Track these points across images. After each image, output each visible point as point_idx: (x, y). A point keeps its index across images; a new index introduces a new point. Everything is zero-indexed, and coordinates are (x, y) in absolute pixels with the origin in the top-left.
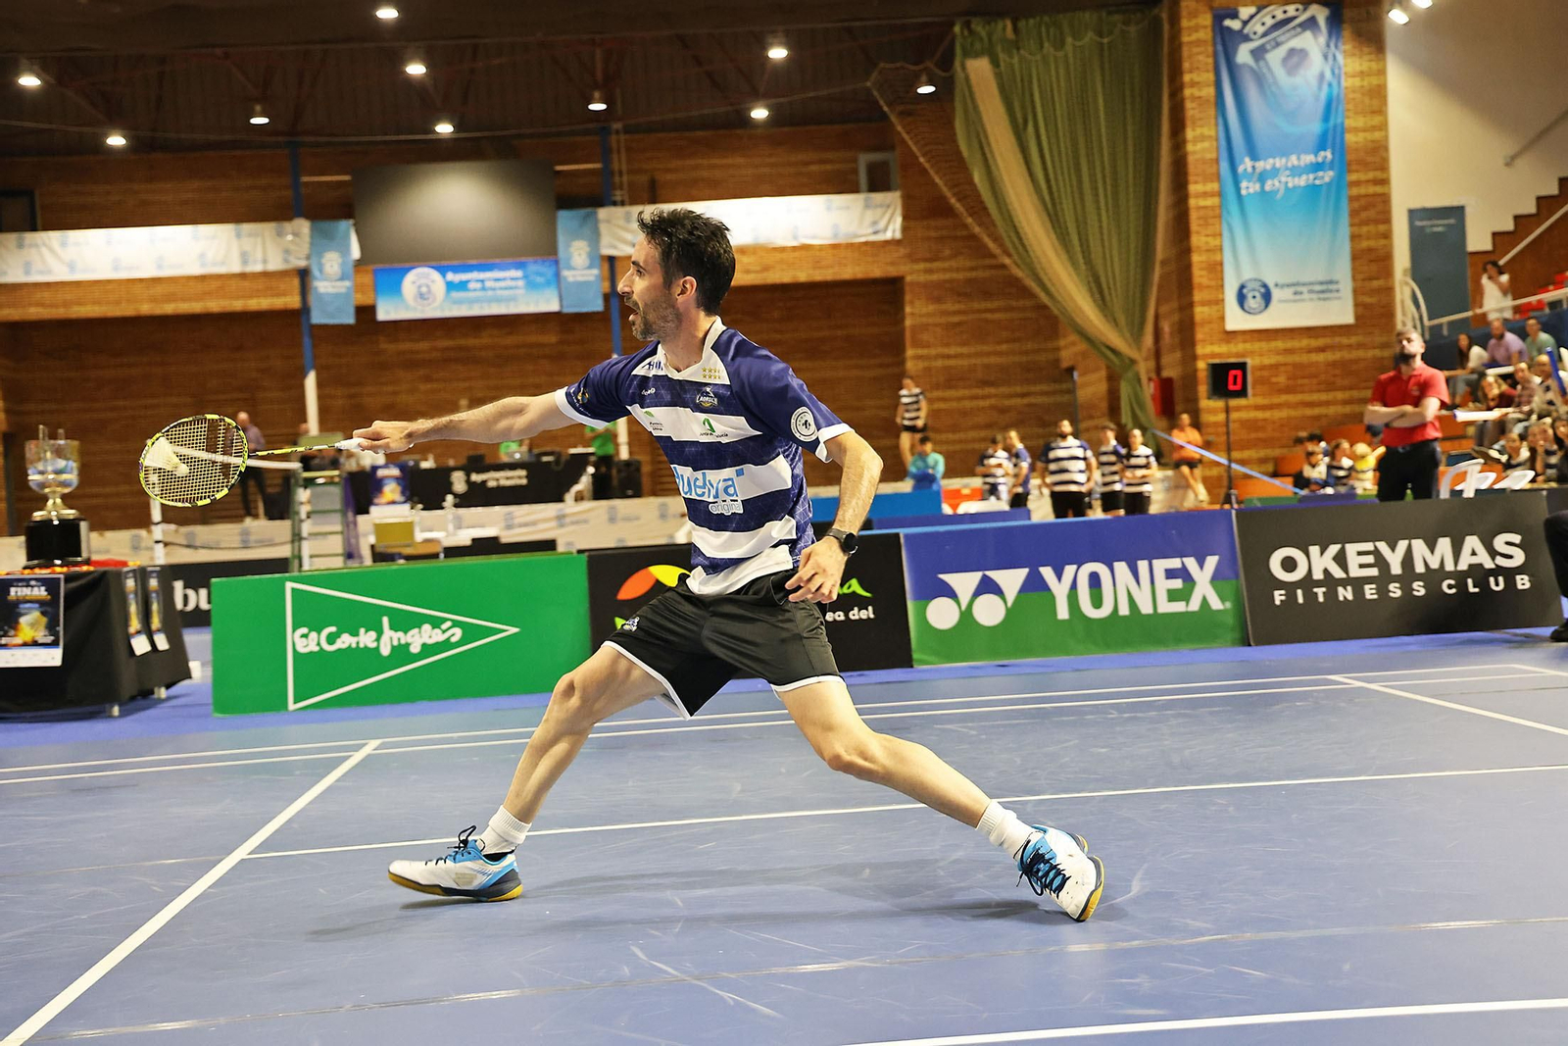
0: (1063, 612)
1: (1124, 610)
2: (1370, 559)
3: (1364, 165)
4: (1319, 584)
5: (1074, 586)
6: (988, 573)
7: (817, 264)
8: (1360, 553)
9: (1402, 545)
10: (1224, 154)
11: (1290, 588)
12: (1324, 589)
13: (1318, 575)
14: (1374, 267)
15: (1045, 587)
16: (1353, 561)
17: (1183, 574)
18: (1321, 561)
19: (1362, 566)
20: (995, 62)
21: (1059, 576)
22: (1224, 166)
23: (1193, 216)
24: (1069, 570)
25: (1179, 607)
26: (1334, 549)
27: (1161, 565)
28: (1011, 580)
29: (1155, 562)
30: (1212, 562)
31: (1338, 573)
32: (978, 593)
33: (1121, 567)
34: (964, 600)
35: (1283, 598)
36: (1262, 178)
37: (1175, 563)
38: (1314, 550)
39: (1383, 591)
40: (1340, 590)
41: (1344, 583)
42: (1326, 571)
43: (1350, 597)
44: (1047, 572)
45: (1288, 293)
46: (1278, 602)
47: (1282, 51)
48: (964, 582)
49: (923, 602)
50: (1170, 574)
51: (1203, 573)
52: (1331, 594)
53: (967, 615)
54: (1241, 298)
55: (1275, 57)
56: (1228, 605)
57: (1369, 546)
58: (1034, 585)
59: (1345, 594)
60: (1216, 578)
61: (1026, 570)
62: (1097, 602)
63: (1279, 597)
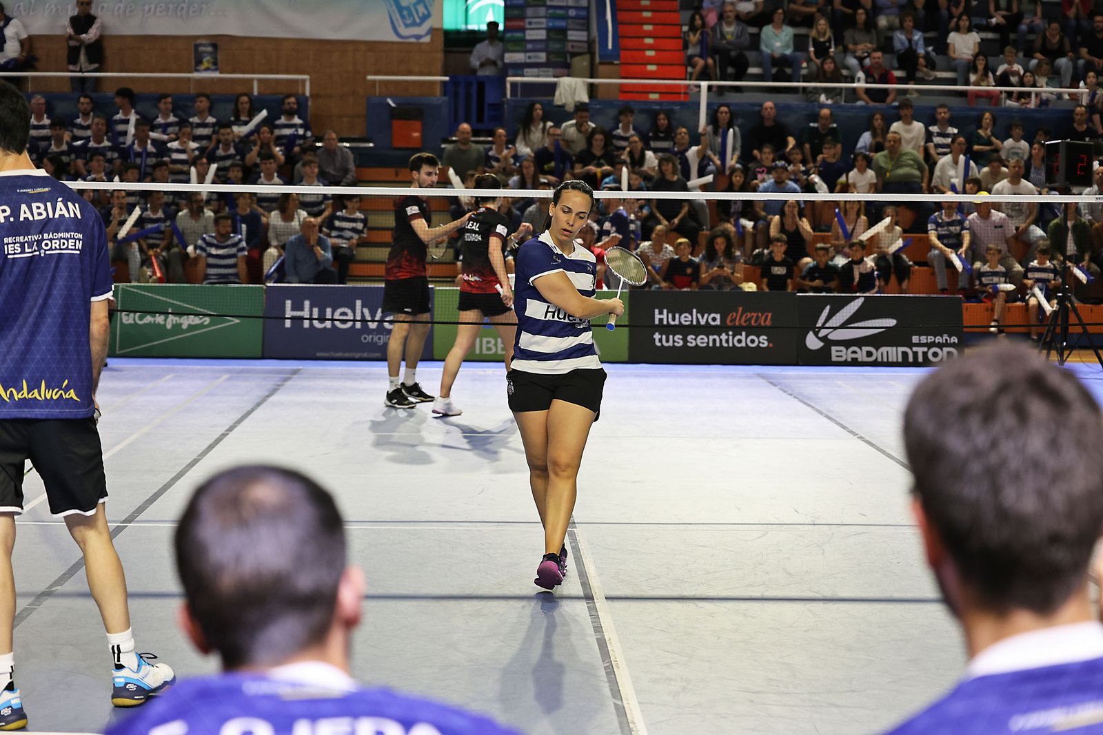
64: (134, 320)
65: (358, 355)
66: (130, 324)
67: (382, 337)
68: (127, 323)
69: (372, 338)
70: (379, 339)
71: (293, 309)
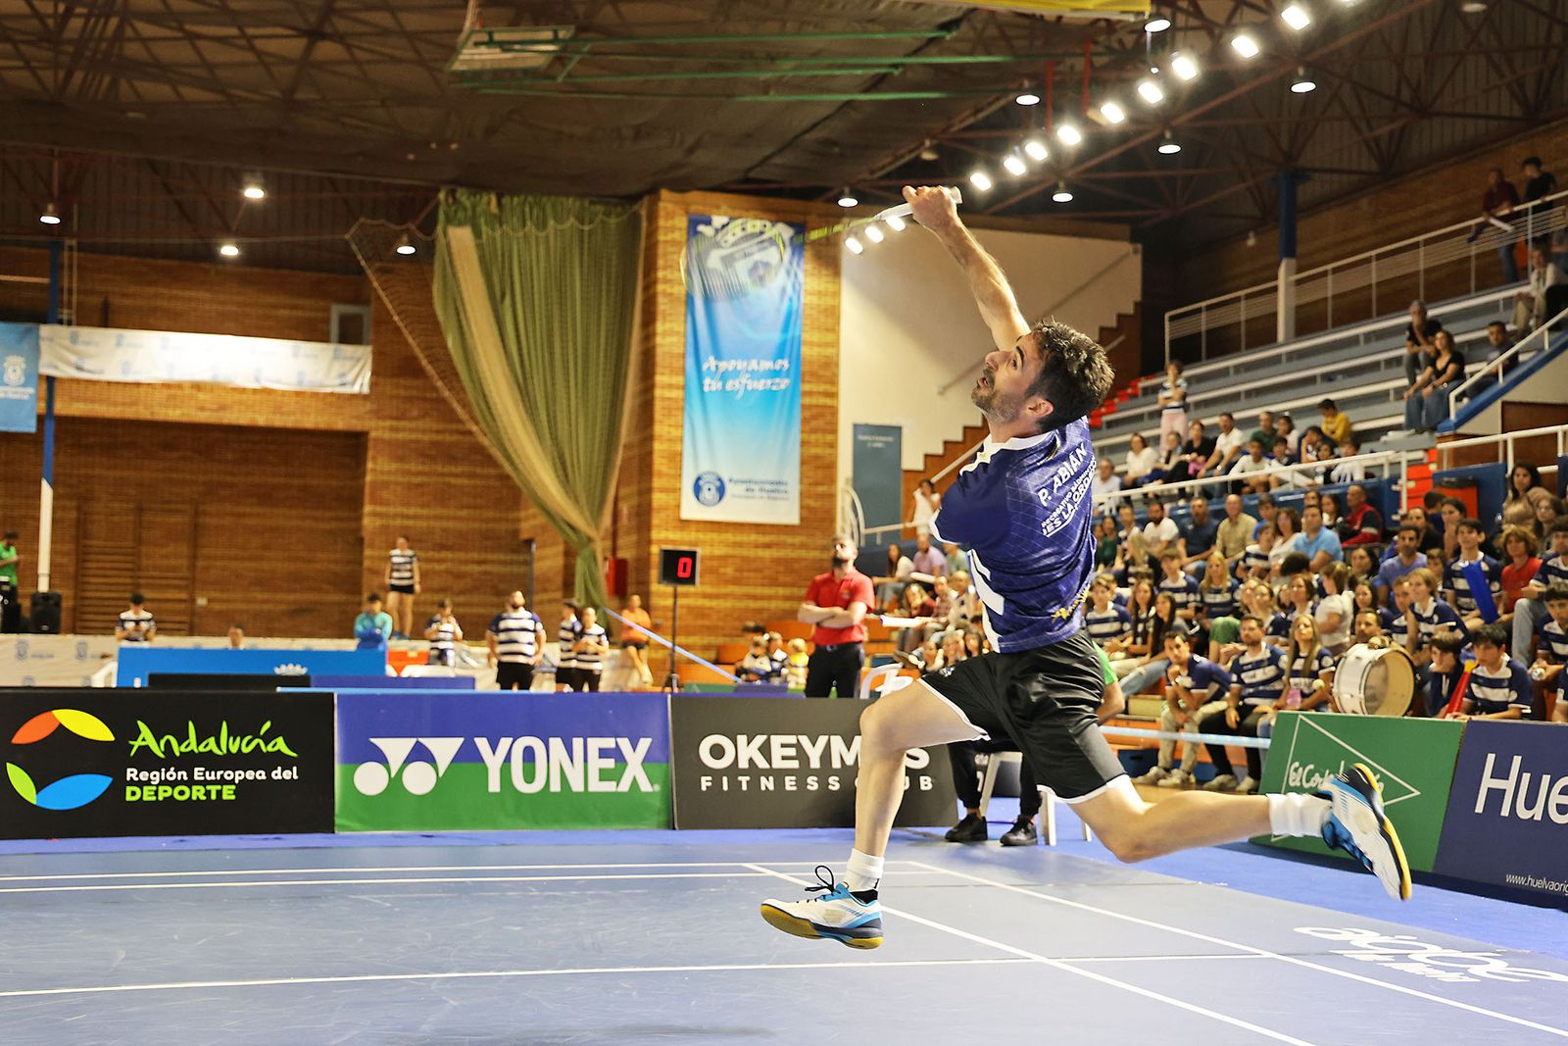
0: (494, 786)
1: (555, 787)
2: (792, 752)
3: (816, 377)
4: (744, 773)
5: (508, 759)
6: (421, 740)
7: (278, 409)
8: (783, 746)
9: (822, 740)
10: (690, 349)
11: (716, 774)
12: (748, 778)
13: (743, 764)
14: (820, 473)
15: (478, 758)
16: (777, 752)
17: (616, 754)
18: (747, 751)
19: (784, 758)
20: (477, 234)
21: (494, 748)
22: (690, 362)
23: (658, 406)
24: (505, 743)
25: (609, 787)
26: (760, 740)
27: (595, 744)
28: (445, 748)
29: (589, 740)
30: (645, 744)
31: (762, 763)
32: (409, 760)
33: (556, 743)
34: (395, 765)
35: (710, 784)
36: (724, 377)
37: (609, 743)
38: (742, 739)
39: (801, 783)
40: (763, 779)
41: (767, 773)
42: (751, 760)
43: (771, 787)
44: (482, 744)
45: (741, 489)
46: (704, 788)
47: (748, 262)
48: (396, 748)
49: (352, 766)
50: (604, 753)
51: (635, 755)
52: (754, 784)
53: (396, 783)
54: (697, 489)
55: (742, 267)
56: (657, 788)
57: (792, 739)
58: (468, 755)
59: (768, 784)
60: (647, 760)
61: (462, 740)
62: (529, 777)
63: (705, 782)
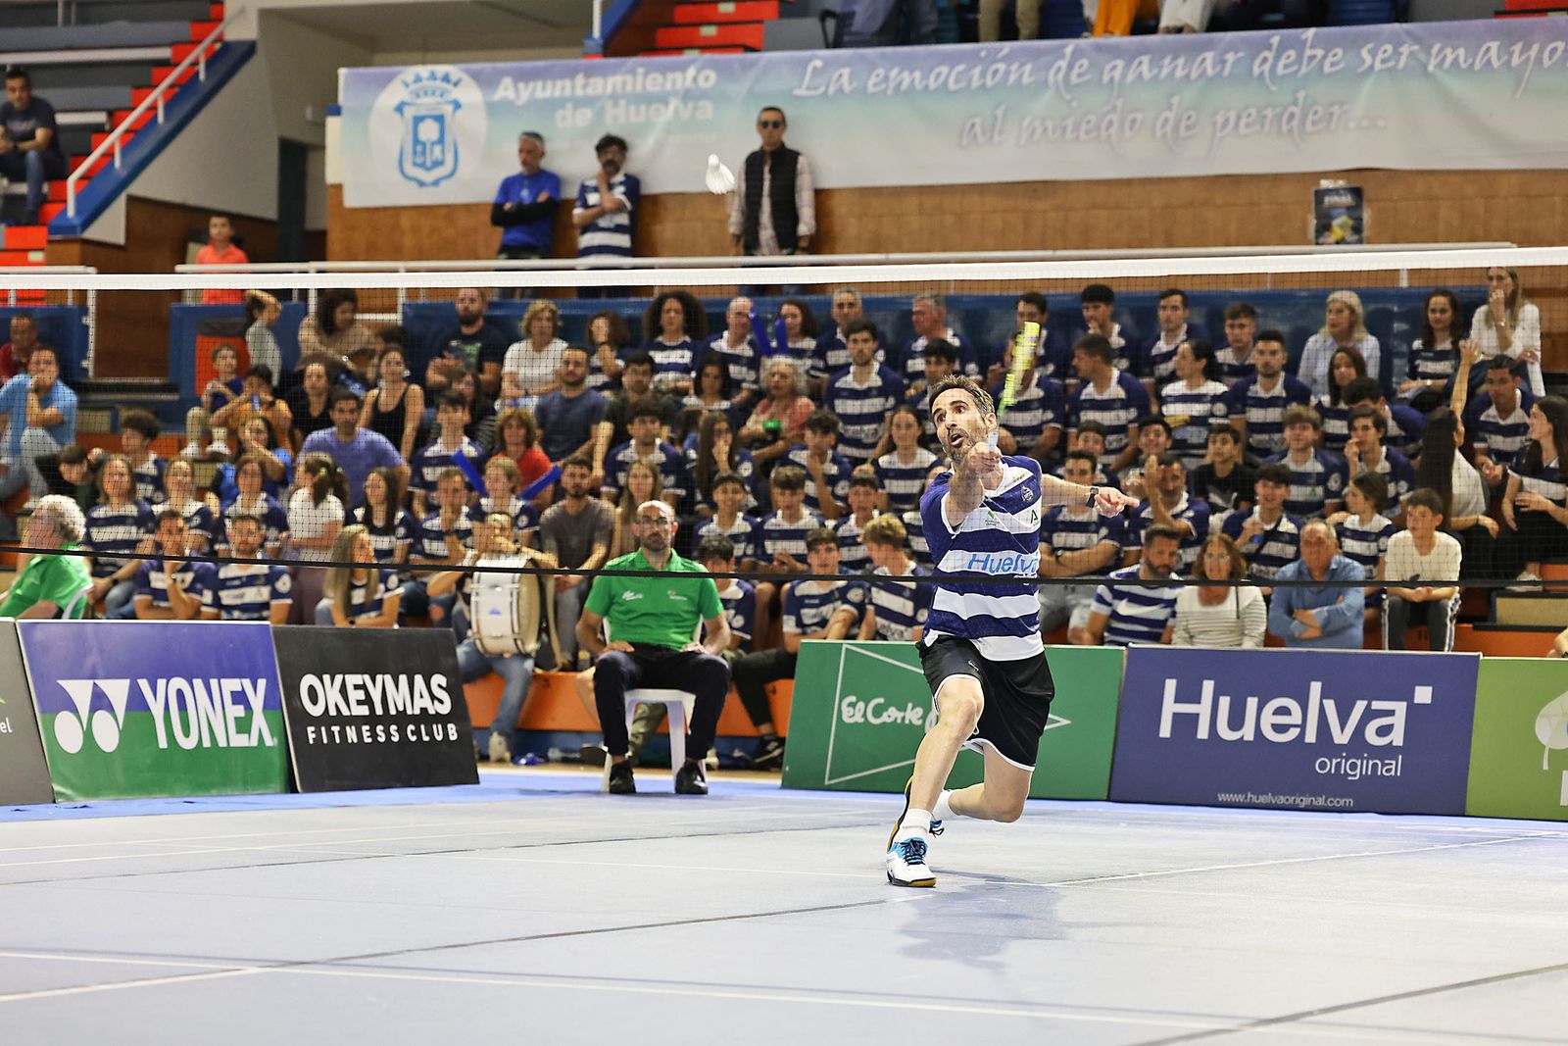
64: (864, 715)
65: (1306, 801)
66: (856, 724)
67: (1359, 763)
68: (851, 721)
69: (1338, 765)
70: (1353, 767)
71: (1177, 700)
